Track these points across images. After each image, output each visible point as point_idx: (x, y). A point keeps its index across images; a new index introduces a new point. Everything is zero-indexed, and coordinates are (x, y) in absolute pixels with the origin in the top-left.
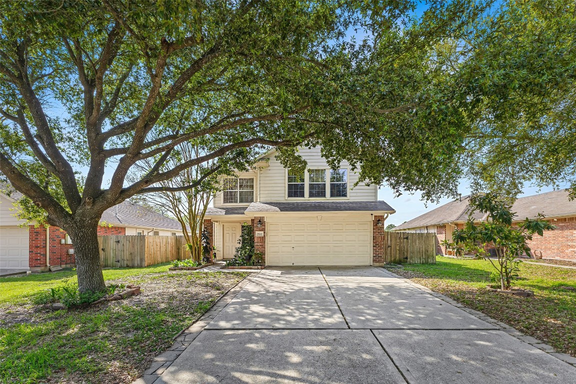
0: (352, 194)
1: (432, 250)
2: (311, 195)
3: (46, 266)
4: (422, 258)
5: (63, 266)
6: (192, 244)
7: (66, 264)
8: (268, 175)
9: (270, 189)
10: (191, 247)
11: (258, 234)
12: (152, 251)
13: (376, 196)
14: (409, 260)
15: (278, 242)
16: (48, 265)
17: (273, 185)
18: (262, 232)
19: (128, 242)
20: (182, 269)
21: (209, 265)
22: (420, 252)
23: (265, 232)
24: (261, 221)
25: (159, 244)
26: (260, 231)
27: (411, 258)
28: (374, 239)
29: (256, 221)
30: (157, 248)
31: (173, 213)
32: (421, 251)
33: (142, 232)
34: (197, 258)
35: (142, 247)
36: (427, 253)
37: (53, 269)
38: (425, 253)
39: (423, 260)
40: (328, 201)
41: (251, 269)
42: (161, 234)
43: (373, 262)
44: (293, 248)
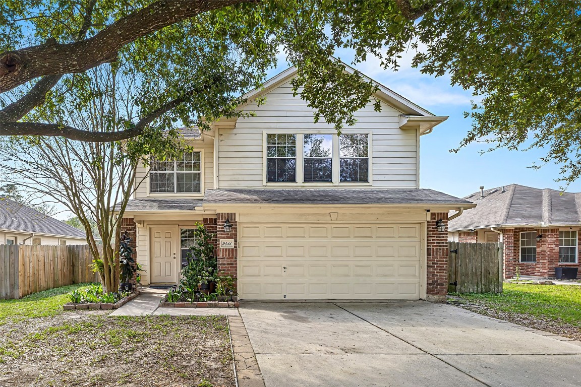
0: (376, 178)
1: (496, 271)
2: (308, 177)
4: (480, 283)
6: (102, 260)
8: (234, 143)
9: (237, 166)
10: (101, 266)
11: (225, 244)
12: (31, 271)
13: (417, 181)
14: (458, 286)
15: (258, 258)
17: (243, 160)
18: (232, 241)
20: (88, 308)
21: (134, 298)
22: (476, 274)
23: (236, 241)
24: (230, 221)
25: (41, 259)
26: (228, 238)
27: (463, 283)
28: (429, 254)
29: (220, 222)
30: (39, 265)
31: (67, 205)
32: (479, 273)
33: (13, 238)
34: (113, 285)
35: (14, 264)
36: (488, 275)
38: (485, 277)
39: (482, 287)
40: (336, 188)
41: (216, 306)
42: (44, 242)
43: (427, 293)
44: (285, 268)
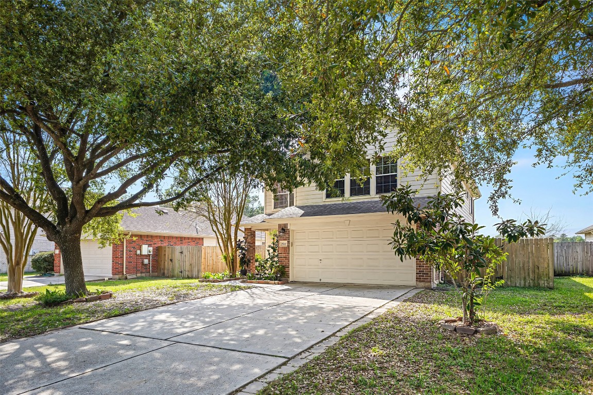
1: (546, 266)
3: (123, 274)
4: (527, 278)
5: (139, 275)
6: (227, 255)
7: (141, 273)
10: (225, 258)
11: (282, 243)
14: (505, 280)
15: (304, 254)
16: (125, 273)
18: (286, 242)
19: (189, 253)
22: (524, 269)
23: (289, 242)
24: (285, 229)
26: (284, 240)
27: (510, 277)
29: (279, 230)
32: (526, 268)
35: (200, 257)
36: (537, 271)
37: (129, 277)
38: (534, 272)
39: (529, 281)
40: (371, 200)
43: (417, 281)
44: (321, 260)
